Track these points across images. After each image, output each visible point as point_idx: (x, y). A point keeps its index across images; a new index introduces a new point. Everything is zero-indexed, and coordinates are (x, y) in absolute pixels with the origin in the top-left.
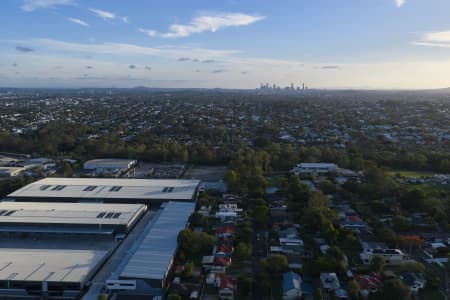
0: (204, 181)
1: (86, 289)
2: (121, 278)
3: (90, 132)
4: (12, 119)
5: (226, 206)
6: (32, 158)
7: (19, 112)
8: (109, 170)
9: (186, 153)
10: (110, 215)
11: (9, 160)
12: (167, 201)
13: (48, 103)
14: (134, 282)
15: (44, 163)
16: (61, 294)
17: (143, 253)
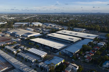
0: (100, 36)
1: (59, 51)
2: (65, 50)
3: (79, 22)
4: (65, 19)
5: (101, 42)
6: (65, 26)
7: (67, 17)
8: (78, 30)
9: (99, 29)
10: (71, 39)
11: (61, 26)
12: (86, 38)
13: (74, 16)
14: (68, 52)
15: (66, 28)
16: (55, 51)
17: (73, 47)
